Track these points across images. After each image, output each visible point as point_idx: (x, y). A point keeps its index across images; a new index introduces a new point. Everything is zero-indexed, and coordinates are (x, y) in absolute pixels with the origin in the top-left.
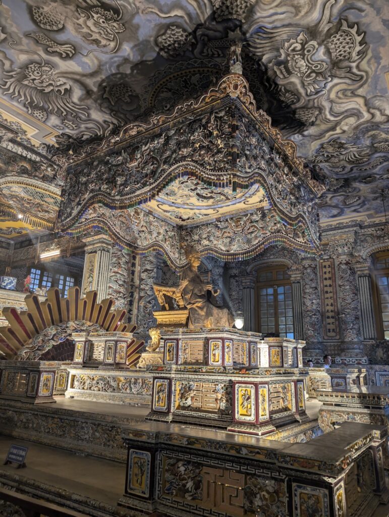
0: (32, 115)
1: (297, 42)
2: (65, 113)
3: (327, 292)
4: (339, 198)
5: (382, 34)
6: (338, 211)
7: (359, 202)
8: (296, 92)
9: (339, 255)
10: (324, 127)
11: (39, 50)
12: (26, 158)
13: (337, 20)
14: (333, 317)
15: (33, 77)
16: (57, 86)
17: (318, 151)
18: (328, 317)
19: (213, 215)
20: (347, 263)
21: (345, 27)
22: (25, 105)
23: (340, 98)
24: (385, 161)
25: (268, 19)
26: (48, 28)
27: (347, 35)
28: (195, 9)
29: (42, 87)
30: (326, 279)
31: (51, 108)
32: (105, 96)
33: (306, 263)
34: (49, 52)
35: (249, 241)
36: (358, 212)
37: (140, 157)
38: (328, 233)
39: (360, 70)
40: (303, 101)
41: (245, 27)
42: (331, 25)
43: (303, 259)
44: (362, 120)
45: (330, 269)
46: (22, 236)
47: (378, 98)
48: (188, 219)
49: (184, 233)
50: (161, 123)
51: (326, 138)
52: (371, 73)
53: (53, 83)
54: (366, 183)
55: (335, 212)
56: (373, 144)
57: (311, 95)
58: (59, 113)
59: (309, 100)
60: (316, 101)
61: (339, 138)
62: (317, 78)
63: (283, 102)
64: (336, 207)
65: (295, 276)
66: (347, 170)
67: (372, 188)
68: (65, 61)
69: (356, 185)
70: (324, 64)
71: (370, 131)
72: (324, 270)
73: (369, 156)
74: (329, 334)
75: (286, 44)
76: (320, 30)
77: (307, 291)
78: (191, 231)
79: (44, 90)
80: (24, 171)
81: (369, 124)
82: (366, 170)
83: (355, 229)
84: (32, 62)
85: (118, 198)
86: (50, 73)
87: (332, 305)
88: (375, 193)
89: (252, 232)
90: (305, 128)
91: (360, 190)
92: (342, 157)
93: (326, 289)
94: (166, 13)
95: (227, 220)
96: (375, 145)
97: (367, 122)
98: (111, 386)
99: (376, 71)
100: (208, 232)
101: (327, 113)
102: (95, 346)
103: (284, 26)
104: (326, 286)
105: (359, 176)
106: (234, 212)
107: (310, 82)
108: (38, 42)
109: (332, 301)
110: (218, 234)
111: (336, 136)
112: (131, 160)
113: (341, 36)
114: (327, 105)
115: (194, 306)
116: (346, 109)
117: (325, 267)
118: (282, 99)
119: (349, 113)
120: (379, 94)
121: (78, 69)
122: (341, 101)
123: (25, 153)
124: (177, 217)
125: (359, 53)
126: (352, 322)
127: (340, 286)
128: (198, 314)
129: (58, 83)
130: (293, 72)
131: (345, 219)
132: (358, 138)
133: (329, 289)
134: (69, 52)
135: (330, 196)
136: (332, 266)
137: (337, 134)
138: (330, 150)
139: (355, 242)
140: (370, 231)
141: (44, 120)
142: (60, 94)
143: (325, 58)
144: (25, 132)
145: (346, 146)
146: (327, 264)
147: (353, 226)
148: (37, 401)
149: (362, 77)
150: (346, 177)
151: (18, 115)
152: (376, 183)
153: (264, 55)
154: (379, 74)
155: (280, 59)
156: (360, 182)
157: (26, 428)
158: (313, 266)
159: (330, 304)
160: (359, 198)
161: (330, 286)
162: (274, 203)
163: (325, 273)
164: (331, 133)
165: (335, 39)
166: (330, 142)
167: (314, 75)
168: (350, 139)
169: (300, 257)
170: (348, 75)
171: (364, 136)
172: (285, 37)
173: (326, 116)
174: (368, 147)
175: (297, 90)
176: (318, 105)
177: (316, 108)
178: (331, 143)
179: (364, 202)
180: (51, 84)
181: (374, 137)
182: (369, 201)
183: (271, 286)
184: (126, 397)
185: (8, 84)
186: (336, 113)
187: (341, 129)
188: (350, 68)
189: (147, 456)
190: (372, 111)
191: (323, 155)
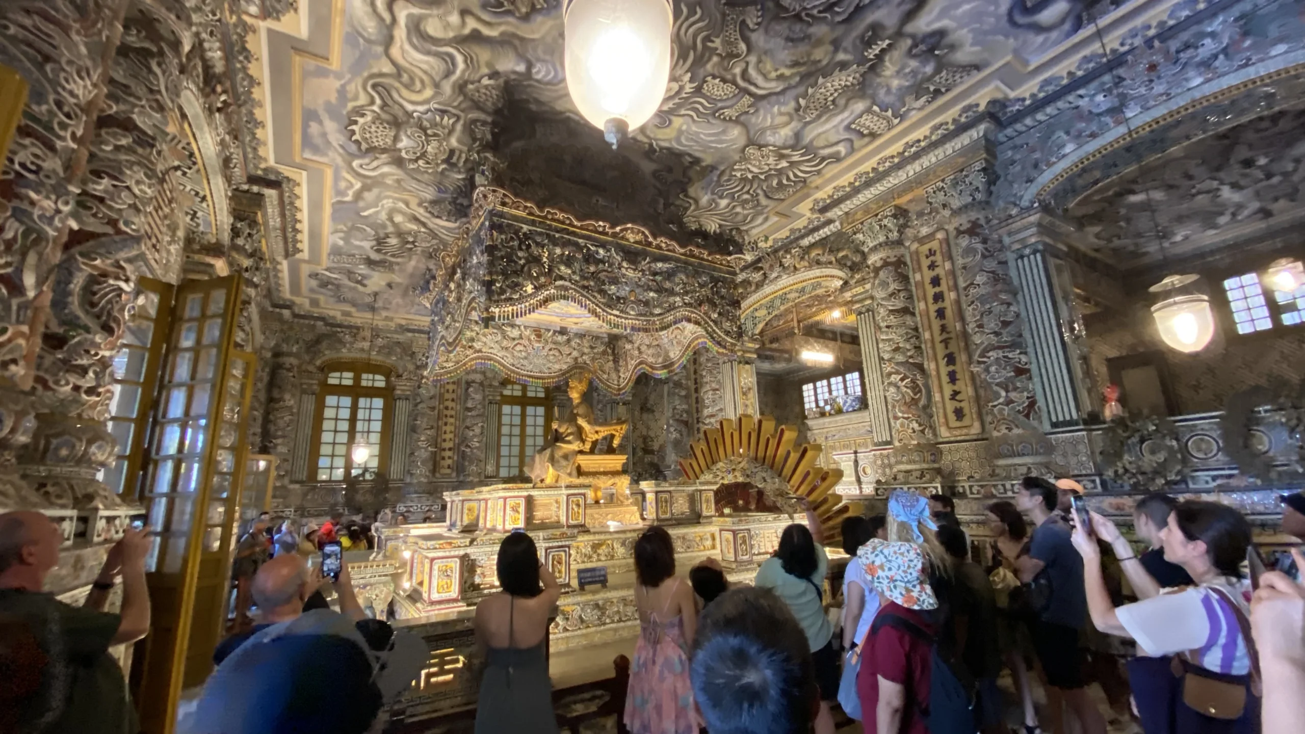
13: (369, 154)
27: (367, 138)
39: (372, 96)
40: (470, 115)
42: (377, 155)
44: (416, 11)
62: (428, 126)
70: (409, 132)
75: (430, 170)
76: (390, 159)
99: (351, 80)
101: (458, 72)
103: (419, 181)
107: (441, 129)
113: (373, 142)
116: (426, 58)
119: (429, 45)
122: (425, 77)
130: (447, 149)
143: (404, 138)
149: (374, 86)
164: (486, 31)
165: (381, 143)
166: (508, 12)
167: (429, 132)
173: (464, 72)
175: (463, 132)
176: (459, 95)
177: (465, 96)
186: (446, 62)
187: (464, 23)
190: (387, 16)
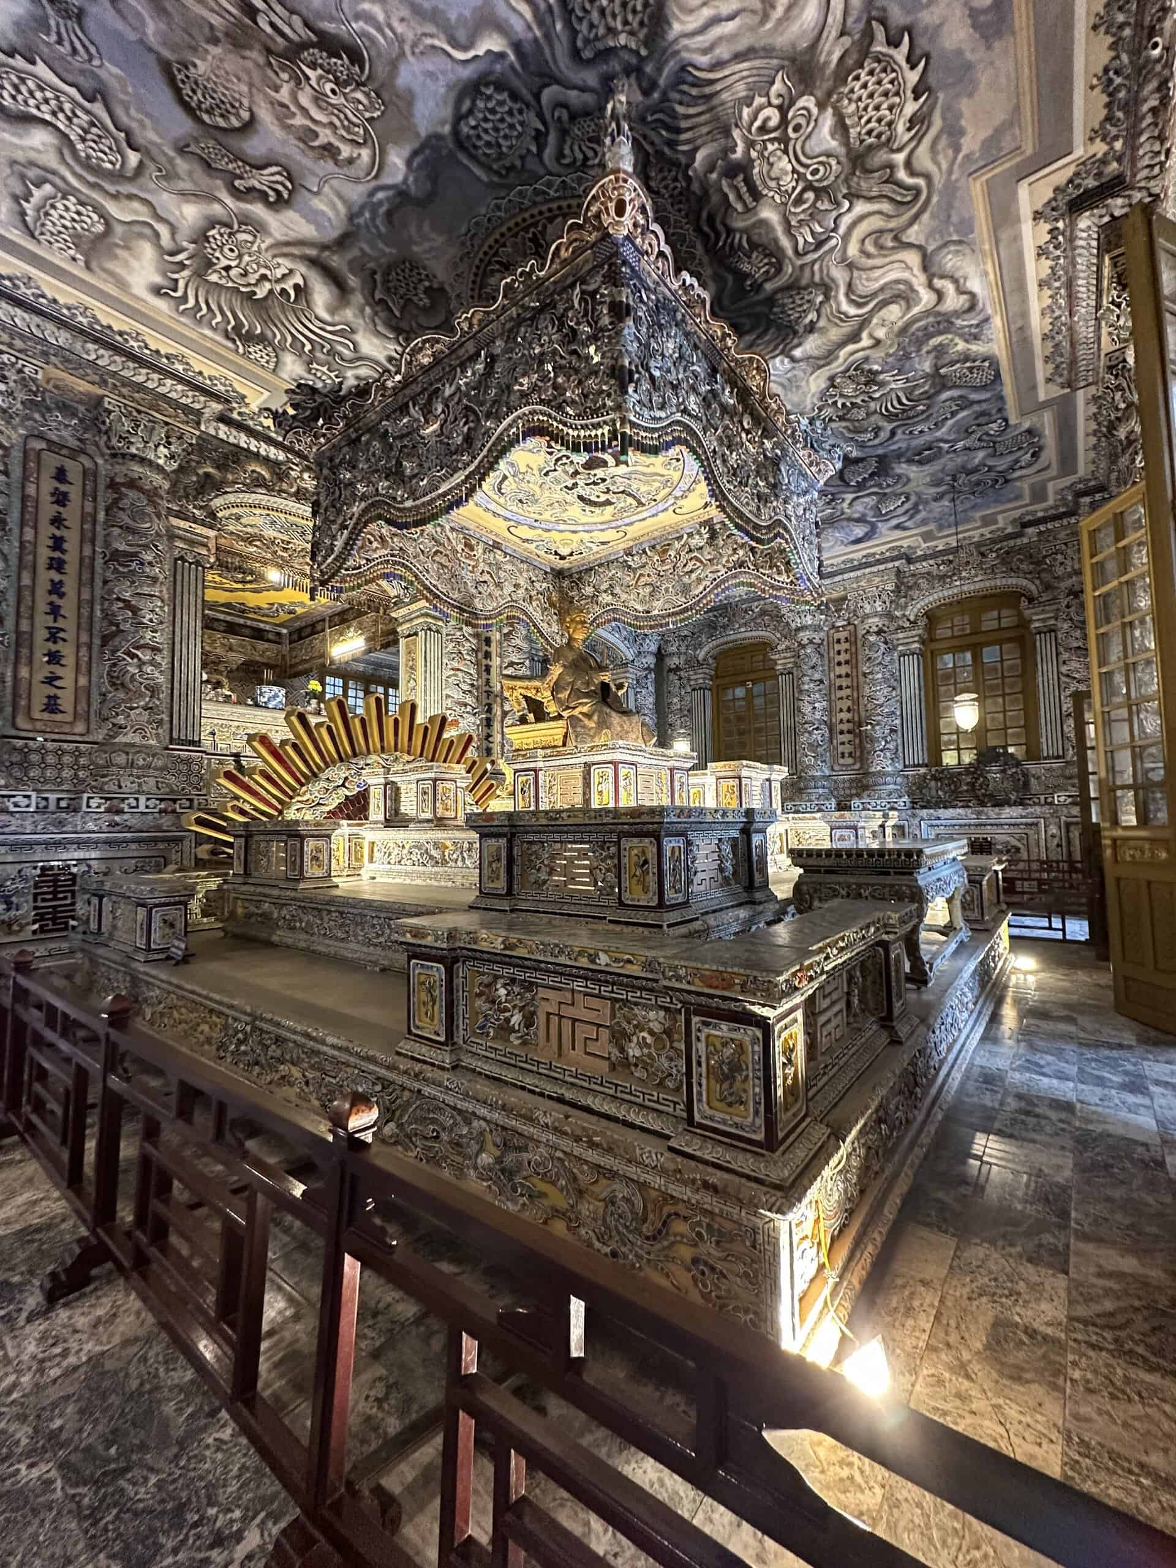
0: (246, 355)
1: (770, 104)
2: (308, 347)
3: (840, 688)
4: (866, 500)
5: (969, 56)
6: (866, 530)
7: (907, 506)
8: (772, 247)
9: (867, 616)
10: (835, 334)
11: (218, 189)
12: (257, 455)
13: (861, 26)
14: (849, 732)
15: (224, 262)
16: (278, 281)
17: (823, 395)
18: (842, 733)
19: (616, 541)
20: (879, 632)
21: (880, 47)
22: (227, 336)
23: (869, 256)
24: (962, 409)
25: (700, 38)
26: (221, 123)
27: (884, 70)
28: (529, 28)
29: (249, 285)
30: (839, 664)
31: (279, 337)
32: (378, 295)
33: (804, 636)
34: (237, 189)
35: (685, 590)
36: (905, 529)
37: (443, 412)
38: (846, 576)
39: (912, 173)
40: (790, 270)
41: (649, 69)
42: (847, 41)
43: (798, 629)
44: (916, 310)
45: (847, 646)
46: (298, 618)
47: (952, 248)
48: (571, 554)
49: (566, 583)
50: (476, 328)
51: (841, 360)
52: (938, 181)
53: (268, 272)
54: (920, 463)
55: (859, 531)
56: (937, 368)
57: (806, 253)
58: (297, 348)
59: (802, 267)
60: (816, 267)
61: (866, 359)
62: (819, 204)
63: (747, 276)
64: (861, 520)
65: (782, 662)
66: (884, 435)
67: (932, 475)
68: (277, 211)
69: (901, 468)
70: (833, 162)
71: (931, 336)
72: (837, 647)
73: (928, 398)
74: (841, 761)
75: (746, 112)
76: (822, 59)
77: (806, 687)
78: (580, 579)
79: (255, 293)
80: (258, 483)
81: (931, 319)
82: (921, 432)
83: (897, 564)
84: (213, 223)
85: (409, 504)
86: (255, 248)
87: (849, 710)
88: (938, 485)
89: (692, 571)
90: (796, 341)
91: (909, 480)
92: (872, 405)
93: (838, 682)
94: (465, 48)
95: (644, 552)
96: (942, 371)
97: (927, 313)
98: (431, 857)
99: (950, 172)
100: (611, 579)
101: (842, 298)
102: (403, 791)
103: (738, 57)
104: (840, 676)
105: (908, 449)
106: (656, 534)
107: (802, 217)
108: (209, 166)
109: (849, 703)
110: (629, 579)
111: (860, 354)
112: (427, 421)
113: (871, 73)
114: (839, 275)
115: (576, 712)
116: (882, 282)
117: (839, 641)
118: (746, 267)
119: (887, 295)
120: (955, 238)
121: (307, 230)
122: (871, 262)
123: (253, 445)
124: (548, 551)
125: (912, 122)
126: (884, 738)
127: (865, 675)
128: (584, 727)
129: (279, 273)
130: (765, 192)
131: (877, 547)
132: (907, 357)
133: (844, 682)
134: (280, 188)
135: (850, 497)
136: (852, 640)
137: (863, 349)
138: (849, 390)
139: (897, 590)
140: (923, 566)
141: (272, 366)
142: (288, 300)
144: (243, 397)
145: (882, 377)
146: (842, 635)
147: (893, 559)
148: (302, 886)
149: (918, 191)
150: (880, 451)
151: (220, 360)
152: (942, 461)
153: (696, 150)
154: (957, 181)
155: (734, 156)
156: (910, 461)
157: (293, 929)
158: (817, 641)
159: (845, 708)
160: (908, 499)
161: (847, 675)
162: (721, 491)
163: (839, 653)
164: (851, 347)
165: (857, 85)
166: (848, 370)
167: (810, 196)
168: (890, 360)
169: (793, 625)
170: (887, 189)
171: (919, 350)
172: (741, 90)
173: (838, 304)
174: (926, 376)
175: (776, 240)
176: (822, 279)
177: (816, 285)
178: (852, 372)
179: (916, 506)
180: (264, 277)
181: (940, 351)
182: (926, 502)
183: (743, 683)
184: (456, 875)
185: (181, 284)
186: (860, 297)
187: (871, 336)
188: (891, 167)
189: (438, 971)
190: (938, 283)
191: (835, 403)
